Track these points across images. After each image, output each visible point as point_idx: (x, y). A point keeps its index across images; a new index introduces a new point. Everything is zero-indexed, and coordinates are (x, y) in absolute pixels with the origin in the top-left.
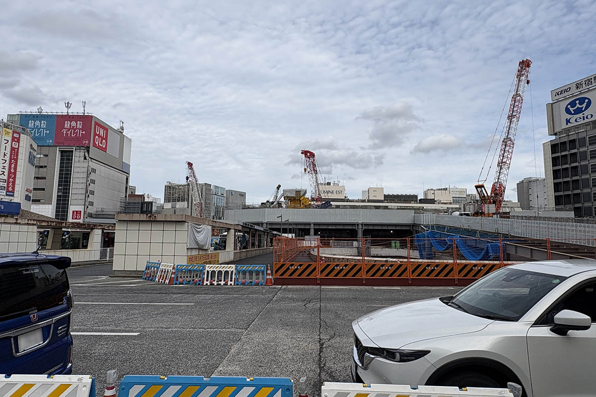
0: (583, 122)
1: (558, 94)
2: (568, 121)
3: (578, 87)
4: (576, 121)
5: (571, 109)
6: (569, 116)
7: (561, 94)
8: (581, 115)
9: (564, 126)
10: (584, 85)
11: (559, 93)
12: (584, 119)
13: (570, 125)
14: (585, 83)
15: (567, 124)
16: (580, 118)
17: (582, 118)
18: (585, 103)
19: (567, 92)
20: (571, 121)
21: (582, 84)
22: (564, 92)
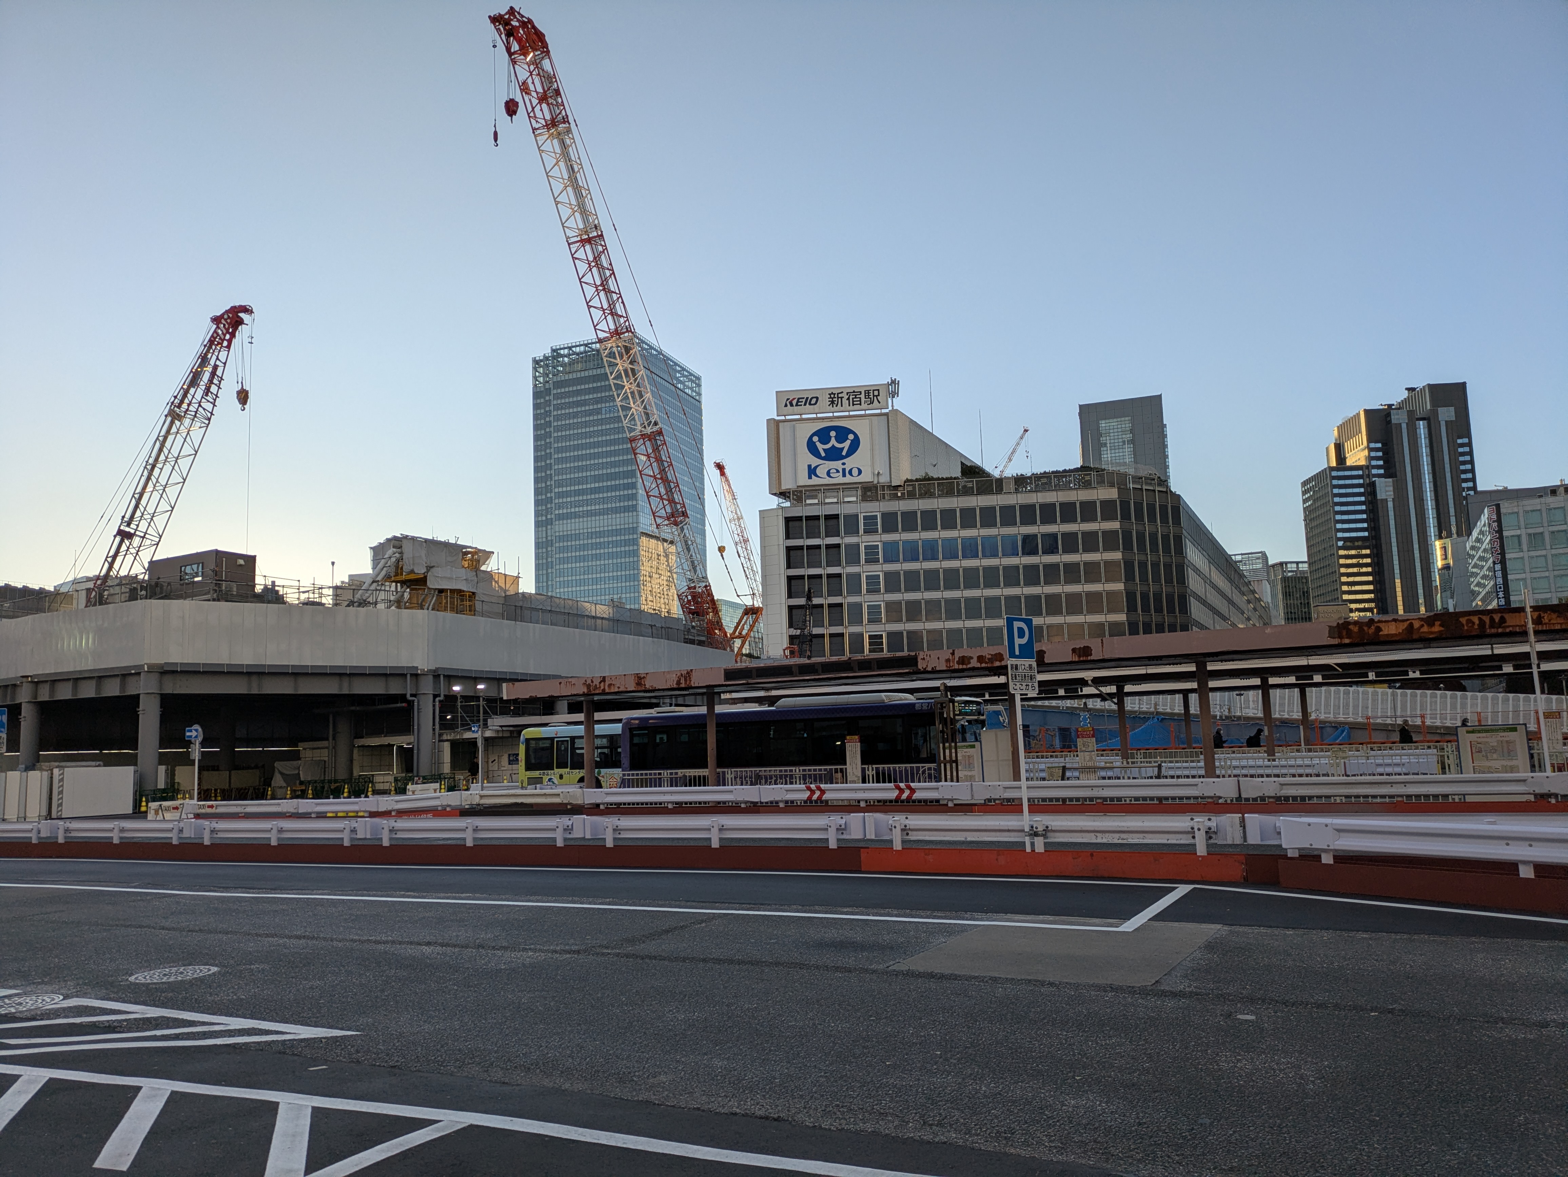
0: (841, 480)
1: (792, 405)
2: (812, 472)
3: (832, 402)
4: (828, 474)
5: (821, 447)
6: (815, 461)
7: (797, 405)
8: (838, 464)
9: (803, 480)
10: (845, 401)
11: (794, 402)
12: (844, 475)
13: (815, 481)
14: (848, 399)
15: (810, 478)
16: (838, 471)
17: (841, 471)
18: (848, 443)
19: (810, 404)
20: (818, 472)
21: (842, 398)
22: (805, 404)
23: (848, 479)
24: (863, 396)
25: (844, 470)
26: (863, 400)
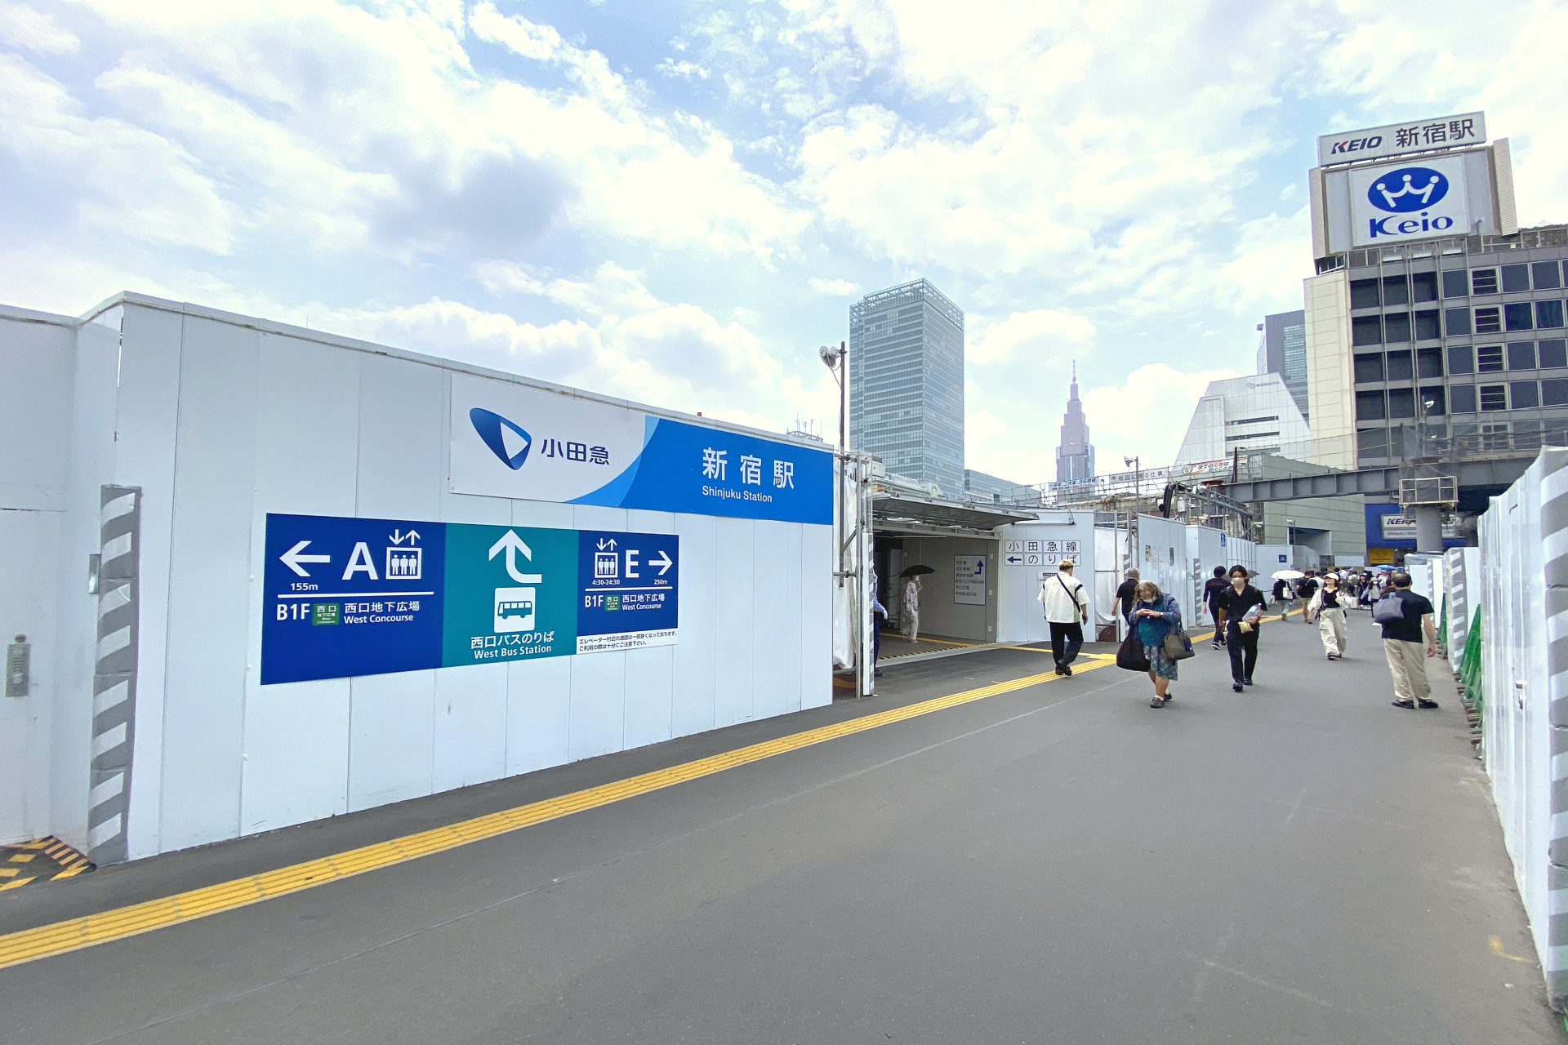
1: (1342, 149)
2: (1376, 227)
3: (1402, 141)
5: (1389, 196)
7: (1351, 149)
9: (1364, 240)
10: (1421, 139)
11: (1346, 147)
12: (1425, 228)
13: (1384, 238)
14: (1426, 135)
18: (1431, 186)
19: (1369, 146)
20: (1385, 227)
21: (1416, 134)
22: (1362, 147)
23: (1432, 232)
24: (1447, 130)
25: (1425, 223)
26: (1448, 135)
